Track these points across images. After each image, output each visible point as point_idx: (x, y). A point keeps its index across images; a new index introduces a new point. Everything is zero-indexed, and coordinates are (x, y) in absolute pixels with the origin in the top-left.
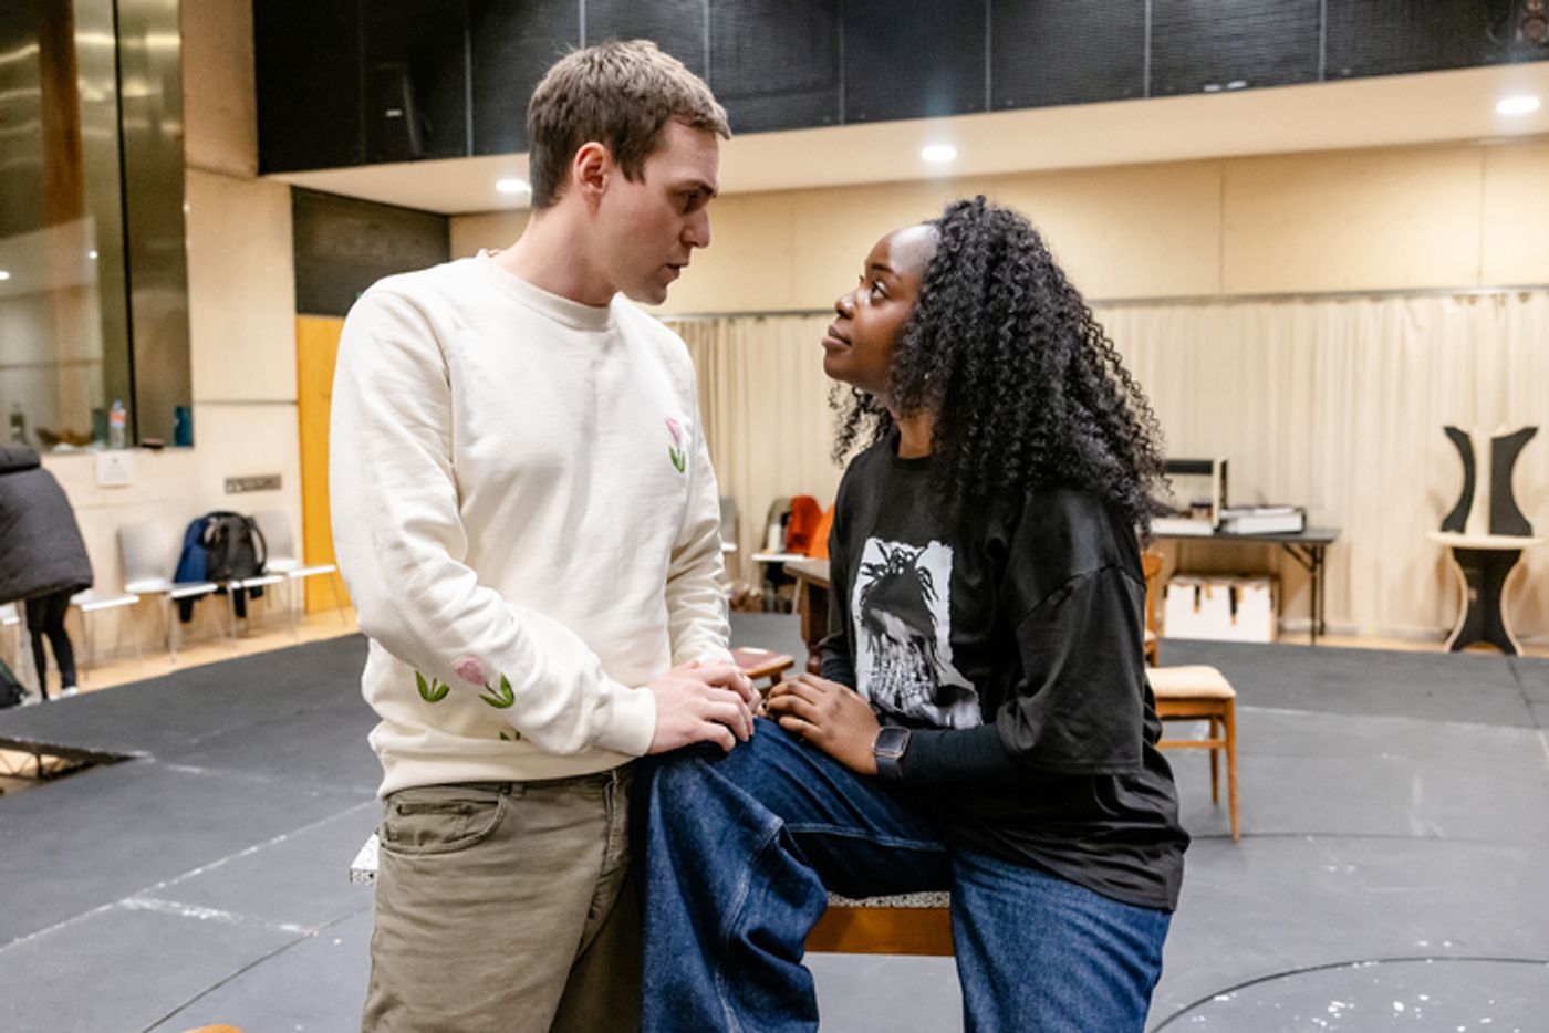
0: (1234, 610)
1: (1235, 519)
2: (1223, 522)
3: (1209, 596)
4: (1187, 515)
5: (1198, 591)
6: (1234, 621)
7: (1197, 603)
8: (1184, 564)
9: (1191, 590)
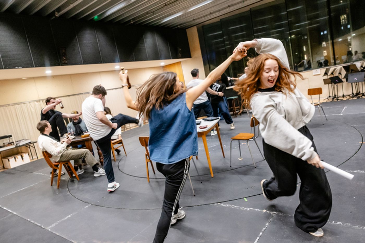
0: (23, 159)
1: (19, 143)
2: (17, 144)
3: (17, 158)
4: (8, 145)
5: (15, 158)
6: (23, 161)
7: (16, 160)
8: (3, 157)
9: (14, 158)
